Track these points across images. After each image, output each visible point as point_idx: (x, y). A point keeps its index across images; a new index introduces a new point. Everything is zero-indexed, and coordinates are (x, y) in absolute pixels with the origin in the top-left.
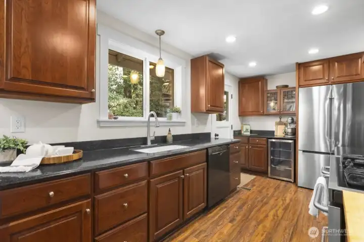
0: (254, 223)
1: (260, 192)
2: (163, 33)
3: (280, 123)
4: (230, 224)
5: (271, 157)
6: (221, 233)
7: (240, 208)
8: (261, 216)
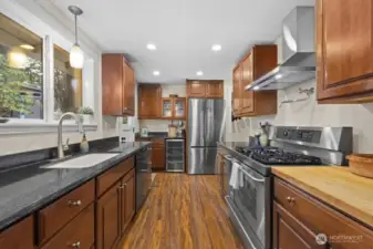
0: (176, 213)
1: (166, 185)
2: (80, 12)
3: (172, 126)
4: (160, 222)
5: (167, 155)
6: (157, 232)
7: (160, 204)
8: (179, 205)
